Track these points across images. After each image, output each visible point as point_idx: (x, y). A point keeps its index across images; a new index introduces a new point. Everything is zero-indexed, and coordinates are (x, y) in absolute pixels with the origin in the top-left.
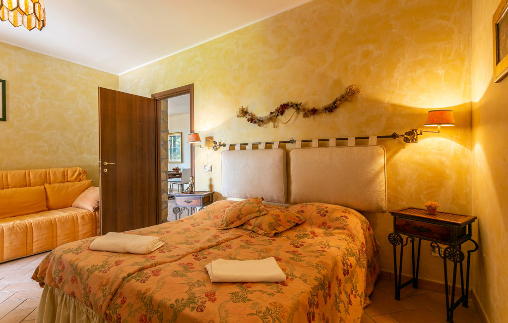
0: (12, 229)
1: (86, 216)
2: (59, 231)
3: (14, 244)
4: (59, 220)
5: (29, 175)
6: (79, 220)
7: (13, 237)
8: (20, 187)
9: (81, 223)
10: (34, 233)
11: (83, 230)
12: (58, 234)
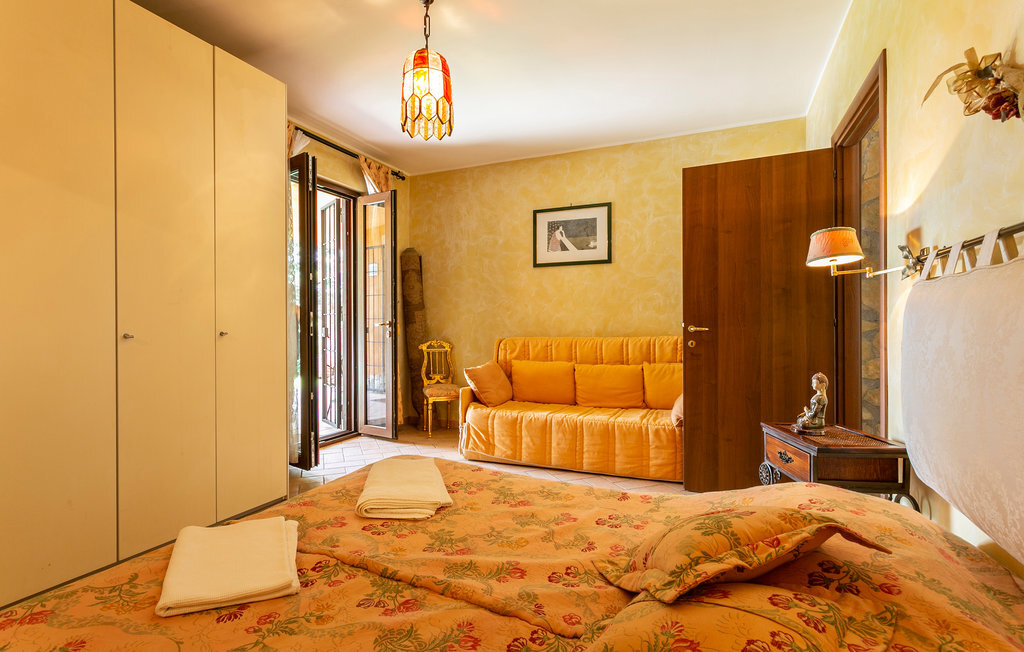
0: (560, 423)
1: (662, 432)
2: (618, 446)
3: (561, 446)
4: (618, 426)
5: (627, 345)
6: (651, 436)
7: (560, 435)
8: (615, 363)
9: (654, 442)
10: (585, 438)
11: (656, 458)
12: (617, 452)
